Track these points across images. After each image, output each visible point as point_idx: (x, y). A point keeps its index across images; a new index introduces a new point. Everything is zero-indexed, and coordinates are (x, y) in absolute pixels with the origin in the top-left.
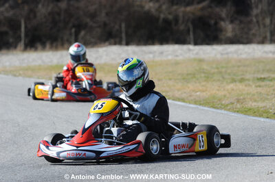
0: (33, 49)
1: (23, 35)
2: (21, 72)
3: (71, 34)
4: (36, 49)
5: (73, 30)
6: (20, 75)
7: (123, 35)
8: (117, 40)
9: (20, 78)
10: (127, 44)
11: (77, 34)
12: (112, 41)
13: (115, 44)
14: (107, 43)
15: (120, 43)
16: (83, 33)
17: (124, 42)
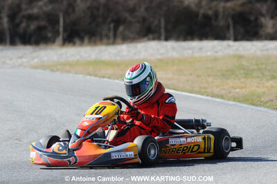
0: (71, 44)
1: (61, 29)
2: (59, 67)
3: (109, 29)
4: (74, 44)
5: (112, 25)
6: (58, 70)
7: (163, 31)
8: (156, 35)
9: (58, 73)
10: (167, 39)
11: (116, 29)
12: (151, 36)
13: (154, 39)
14: (146, 39)
15: (159, 38)
16: (121, 28)
17: (163, 37)
